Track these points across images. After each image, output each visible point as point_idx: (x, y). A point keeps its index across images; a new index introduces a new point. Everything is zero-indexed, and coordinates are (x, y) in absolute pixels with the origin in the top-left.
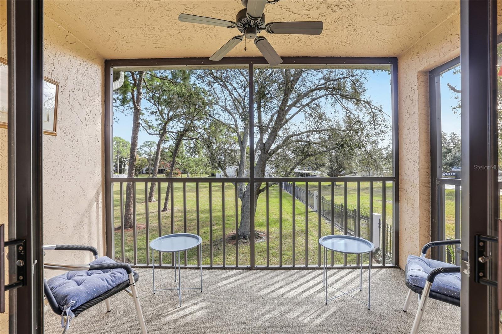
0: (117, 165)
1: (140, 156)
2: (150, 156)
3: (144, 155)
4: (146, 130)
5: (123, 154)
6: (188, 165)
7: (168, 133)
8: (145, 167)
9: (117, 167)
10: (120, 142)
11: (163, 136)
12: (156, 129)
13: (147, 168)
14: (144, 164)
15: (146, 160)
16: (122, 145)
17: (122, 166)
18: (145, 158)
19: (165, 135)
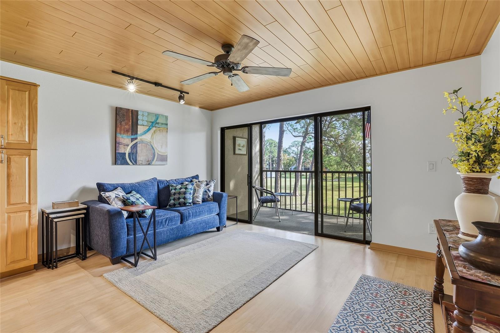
0: (269, 164)
1: (289, 155)
2: (297, 155)
3: (292, 155)
4: (292, 133)
5: (275, 153)
6: (329, 164)
7: (310, 134)
8: (293, 166)
9: (269, 166)
10: (272, 143)
11: (306, 137)
12: (300, 131)
13: (295, 166)
14: (291, 163)
15: (294, 159)
16: (273, 146)
17: (274, 165)
18: (293, 157)
19: (307, 137)
